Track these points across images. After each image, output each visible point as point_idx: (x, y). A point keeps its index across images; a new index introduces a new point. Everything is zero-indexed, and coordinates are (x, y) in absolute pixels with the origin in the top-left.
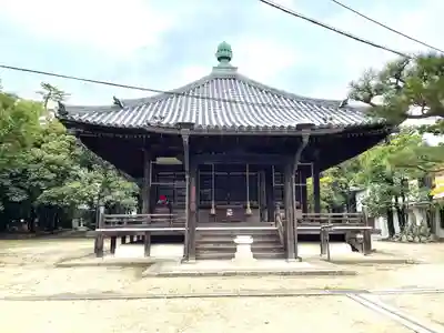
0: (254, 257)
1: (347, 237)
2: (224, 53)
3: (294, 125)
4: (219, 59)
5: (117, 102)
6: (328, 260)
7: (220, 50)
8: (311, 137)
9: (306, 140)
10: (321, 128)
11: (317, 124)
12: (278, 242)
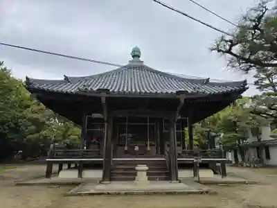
0: (149, 179)
1: (210, 165)
2: (136, 53)
3: (175, 92)
4: (133, 57)
5: (66, 78)
6: (199, 182)
7: (134, 51)
8: (185, 100)
9: (183, 101)
10: (192, 93)
11: (189, 91)
12: (165, 169)
